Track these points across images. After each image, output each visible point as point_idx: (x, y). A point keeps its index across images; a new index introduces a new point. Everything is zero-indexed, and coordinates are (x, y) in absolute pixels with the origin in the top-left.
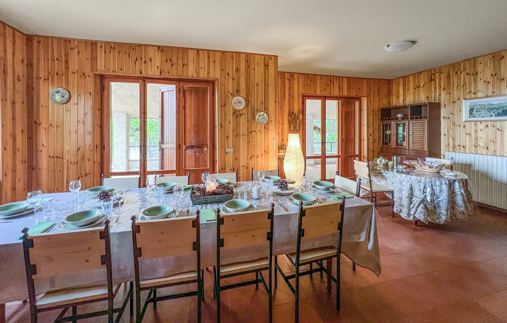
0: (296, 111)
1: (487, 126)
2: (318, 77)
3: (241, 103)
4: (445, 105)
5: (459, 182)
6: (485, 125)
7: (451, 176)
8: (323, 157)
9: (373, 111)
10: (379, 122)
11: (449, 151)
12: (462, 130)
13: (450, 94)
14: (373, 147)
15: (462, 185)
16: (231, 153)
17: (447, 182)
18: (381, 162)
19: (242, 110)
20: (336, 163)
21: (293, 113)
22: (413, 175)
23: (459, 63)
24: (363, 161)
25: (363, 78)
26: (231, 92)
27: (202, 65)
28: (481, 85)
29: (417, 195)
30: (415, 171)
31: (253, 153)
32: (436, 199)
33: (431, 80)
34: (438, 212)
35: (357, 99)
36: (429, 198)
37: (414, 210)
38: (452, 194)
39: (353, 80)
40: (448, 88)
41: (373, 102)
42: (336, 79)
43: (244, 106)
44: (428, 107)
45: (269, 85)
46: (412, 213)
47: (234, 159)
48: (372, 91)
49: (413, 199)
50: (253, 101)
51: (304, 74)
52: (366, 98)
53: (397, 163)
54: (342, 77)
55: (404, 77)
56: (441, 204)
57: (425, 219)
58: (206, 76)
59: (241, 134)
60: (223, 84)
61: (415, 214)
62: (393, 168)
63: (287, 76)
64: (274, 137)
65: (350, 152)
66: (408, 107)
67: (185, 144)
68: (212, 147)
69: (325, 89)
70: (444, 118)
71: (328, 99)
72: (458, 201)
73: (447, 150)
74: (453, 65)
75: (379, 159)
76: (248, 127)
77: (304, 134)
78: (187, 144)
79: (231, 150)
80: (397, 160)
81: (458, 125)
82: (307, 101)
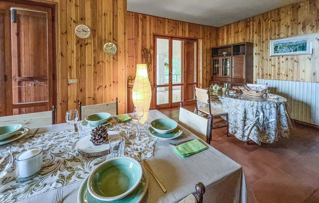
0: (148, 47)
1: (287, 59)
2: (167, 20)
3: (85, 31)
4: (257, 45)
5: (283, 105)
6: (286, 58)
7: (274, 99)
8: (171, 85)
9: (206, 50)
10: (210, 58)
11: (259, 78)
12: (268, 62)
13: (260, 36)
14: (206, 77)
16: (76, 85)
17: (275, 106)
18: (216, 88)
19: (88, 38)
20: (180, 89)
21: (145, 49)
23: (268, 13)
24: (199, 88)
25: (199, 25)
26: (74, 19)
28: (283, 29)
29: (250, 117)
30: (242, 95)
31: (101, 84)
33: (247, 26)
34: (267, 133)
35: (195, 41)
37: (248, 132)
38: (279, 114)
39: (193, 26)
40: (259, 32)
41: (207, 43)
42: (180, 24)
43: (89, 35)
44: (246, 46)
45: (118, 16)
46: (246, 134)
47: (79, 90)
48: (206, 35)
49: (247, 122)
50: (100, 30)
51: (155, 17)
52: (202, 40)
54: (185, 22)
55: (228, 25)
56: (270, 125)
57: (258, 140)
59: (87, 64)
60: (64, 9)
61: (249, 135)
63: (140, 16)
64: (123, 68)
65: (190, 80)
66: (231, 46)
67: (20, 75)
68: (52, 78)
69: (172, 31)
70: (256, 54)
71: (174, 39)
72: (282, 122)
73: (257, 78)
74: (263, 15)
75: (214, 86)
76: (94, 58)
77: (155, 66)
78: (23, 76)
79: (75, 81)
80: (228, 86)
81: (266, 59)
82: (158, 39)
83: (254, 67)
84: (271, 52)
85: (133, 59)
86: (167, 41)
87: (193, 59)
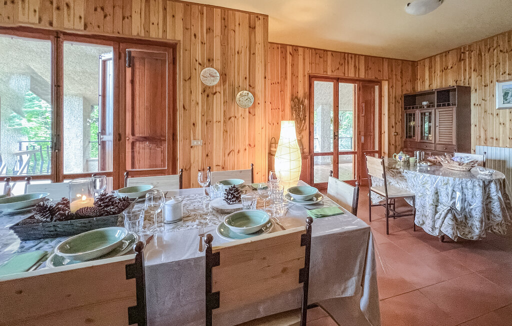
2: (329, 53)
3: (213, 76)
4: (476, 90)
5: (496, 183)
7: (486, 175)
8: (336, 154)
9: (395, 98)
10: (402, 110)
11: (480, 145)
12: (495, 119)
13: (481, 76)
15: (499, 187)
16: (200, 148)
17: (481, 184)
18: (400, 158)
19: (216, 86)
22: (439, 175)
23: (492, 38)
25: (383, 58)
26: (200, 61)
27: (153, 19)
29: (443, 201)
30: (441, 169)
31: (232, 148)
32: (467, 206)
33: (460, 60)
34: (469, 225)
35: (376, 83)
36: (458, 206)
37: (439, 222)
38: (487, 199)
39: (371, 60)
40: (479, 69)
41: (396, 87)
42: (351, 58)
43: (218, 81)
44: (457, 92)
45: (257, 54)
46: (437, 226)
47: (205, 155)
48: (394, 74)
49: (439, 207)
50: (232, 74)
51: (311, 49)
52: (387, 82)
53: (420, 159)
54: (359, 55)
55: (430, 58)
56: (474, 213)
57: (454, 234)
58: (160, 36)
59: (215, 120)
60: (188, 48)
61: (441, 227)
62: (415, 166)
63: (289, 49)
64: (263, 126)
65: (369, 146)
66: (434, 92)
67: (133, 134)
68: (171, 139)
69: (338, 69)
70: (474, 105)
71: (341, 82)
72: (494, 209)
73: (478, 144)
74: (485, 40)
75: (398, 155)
76: (224, 111)
77: (311, 124)
78: (137, 135)
79: (199, 143)
80: (420, 155)
81: (490, 113)
82: (316, 82)
83: (473, 127)
84: (498, 101)
85: (279, 112)
86: (331, 84)
87: (374, 111)
